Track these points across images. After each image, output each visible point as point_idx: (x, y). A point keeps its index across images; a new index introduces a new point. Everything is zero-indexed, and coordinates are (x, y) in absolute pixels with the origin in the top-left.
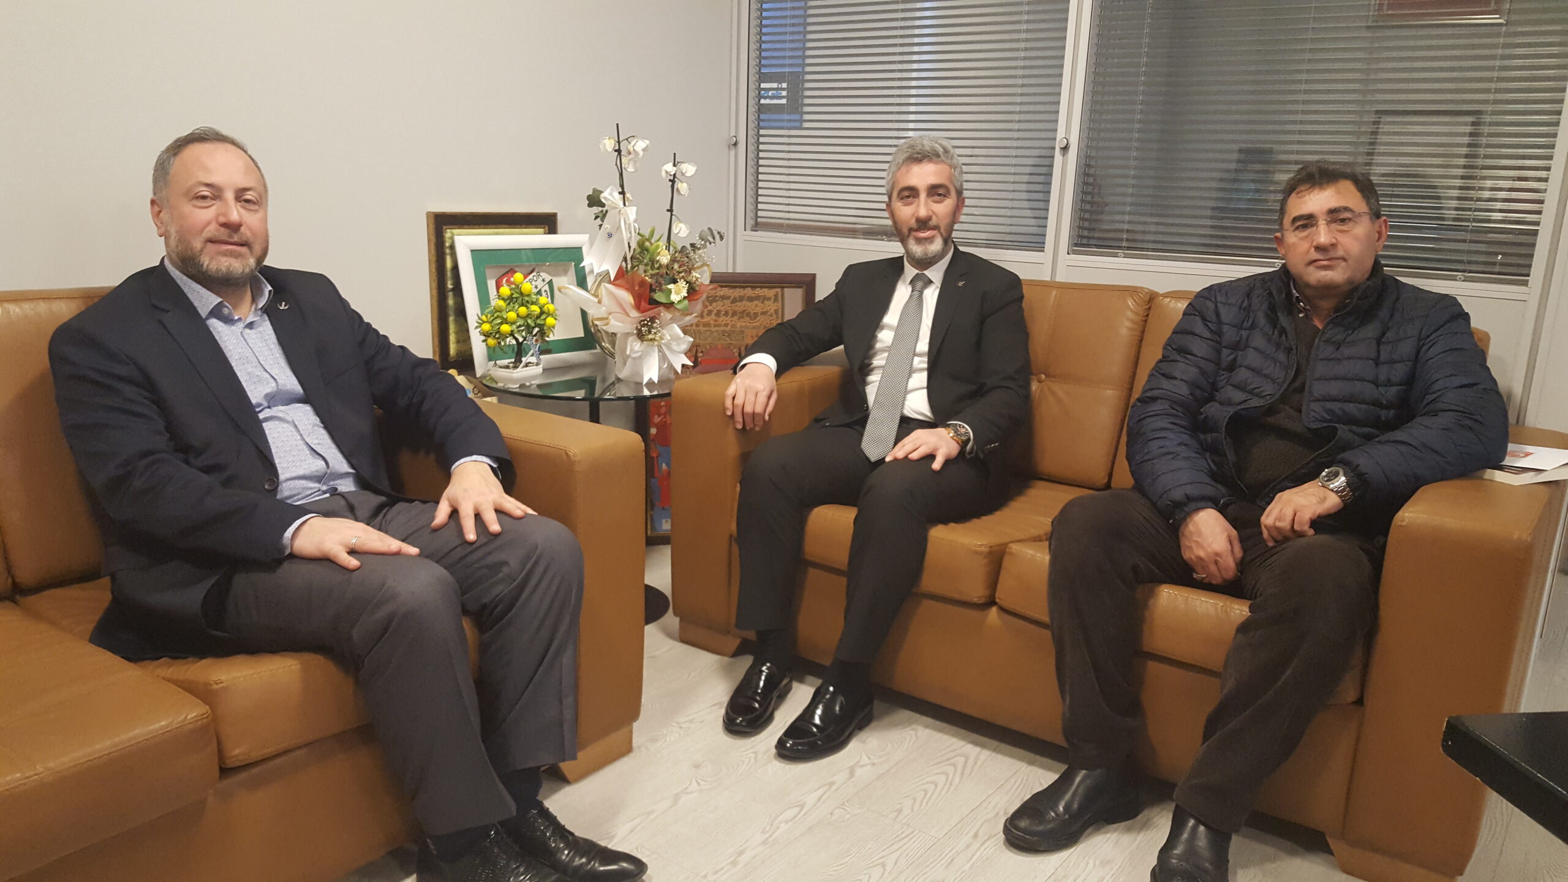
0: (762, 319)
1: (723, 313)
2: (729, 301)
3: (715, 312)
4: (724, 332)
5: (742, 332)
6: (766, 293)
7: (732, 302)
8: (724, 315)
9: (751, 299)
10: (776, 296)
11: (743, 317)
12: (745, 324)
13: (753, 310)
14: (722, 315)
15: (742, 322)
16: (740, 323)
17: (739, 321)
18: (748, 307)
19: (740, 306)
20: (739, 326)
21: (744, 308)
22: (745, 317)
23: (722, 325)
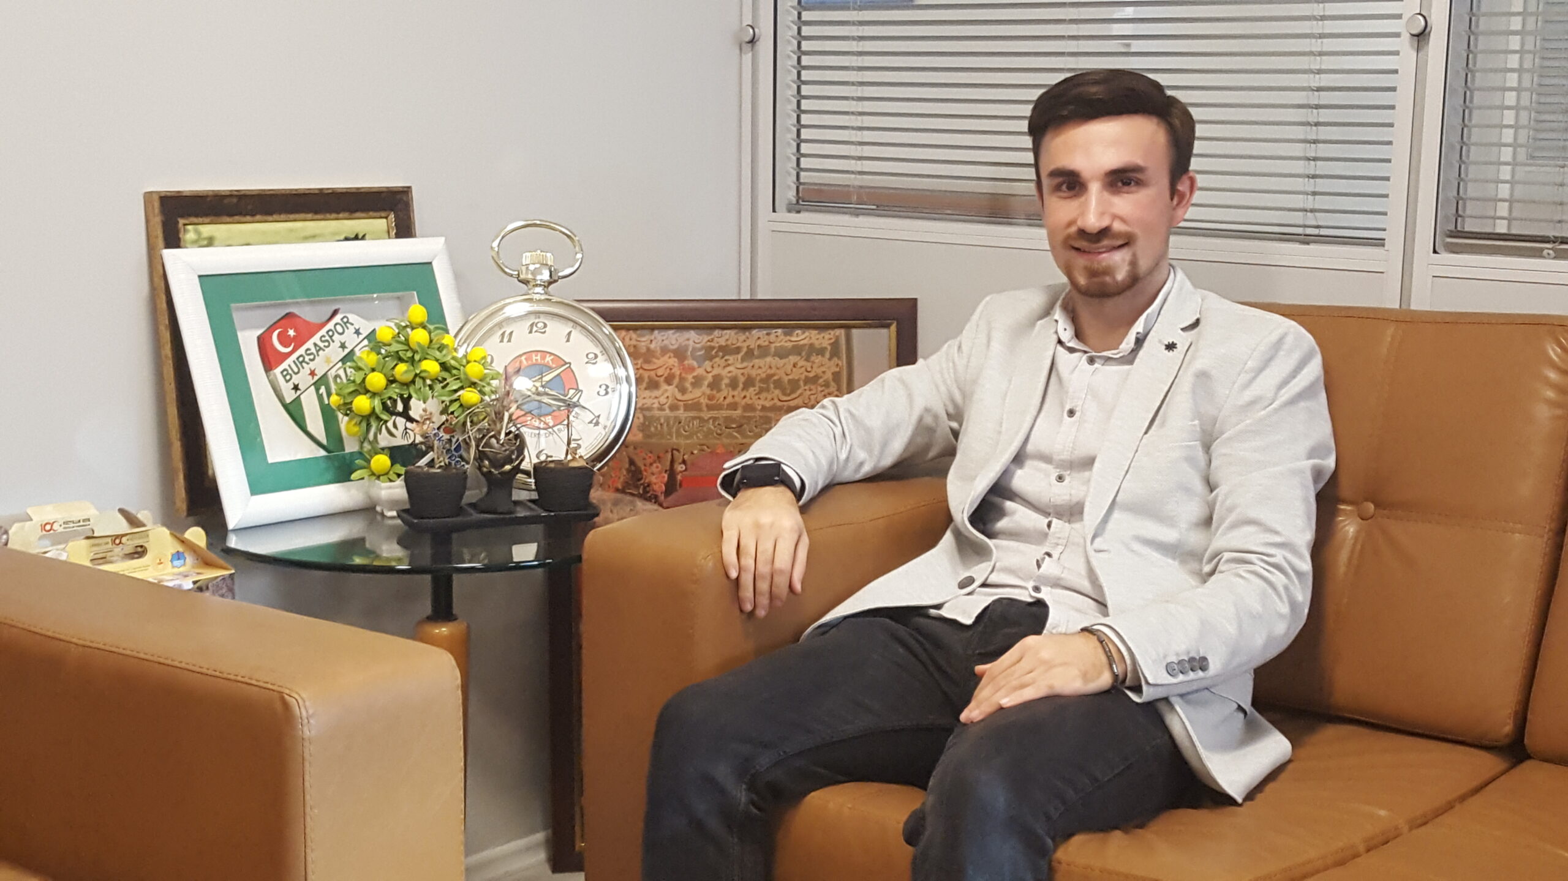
0: (807, 392)
1: (727, 381)
2: (739, 356)
3: (711, 380)
5: (768, 420)
6: (814, 340)
7: (744, 359)
8: (727, 385)
10: (836, 345)
11: (768, 390)
12: (771, 403)
13: (787, 375)
14: (723, 386)
15: (766, 399)
16: (761, 402)
17: (759, 398)
18: (778, 368)
19: (760, 368)
20: (760, 407)
21: (770, 372)
22: (772, 389)
23: (725, 407)
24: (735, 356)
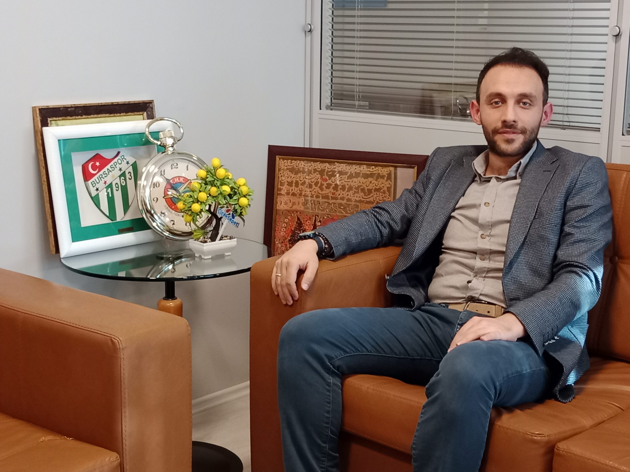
0: (376, 196)
1: (341, 187)
2: (347, 176)
3: (334, 186)
4: (340, 204)
5: (357, 206)
6: (380, 172)
7: (349, 178)
8: (340, 189)
9: (366, 176)
10: (389, 175)
11: (358, 193)
12: (359, 199)
13: (366, 186)
14: (339, 189)
15: (357, 197)
16: (355, 198)
17: (354, 196)
18: (363, 183)
19: (355, 182)
20: (354, 200)
21: (360, 184)
22: (360, 193)
23: (339, 199)
24: (345, 176)
